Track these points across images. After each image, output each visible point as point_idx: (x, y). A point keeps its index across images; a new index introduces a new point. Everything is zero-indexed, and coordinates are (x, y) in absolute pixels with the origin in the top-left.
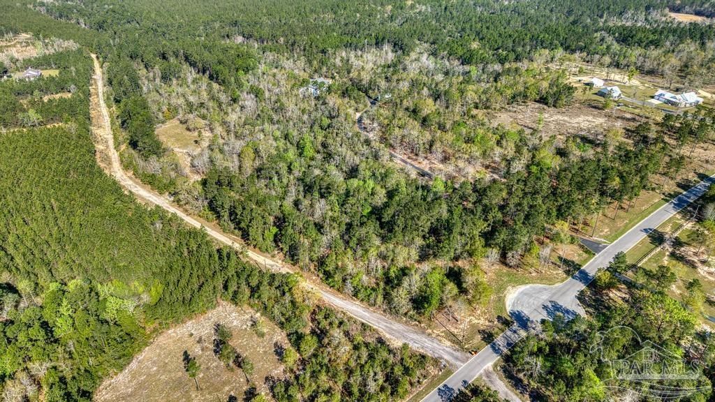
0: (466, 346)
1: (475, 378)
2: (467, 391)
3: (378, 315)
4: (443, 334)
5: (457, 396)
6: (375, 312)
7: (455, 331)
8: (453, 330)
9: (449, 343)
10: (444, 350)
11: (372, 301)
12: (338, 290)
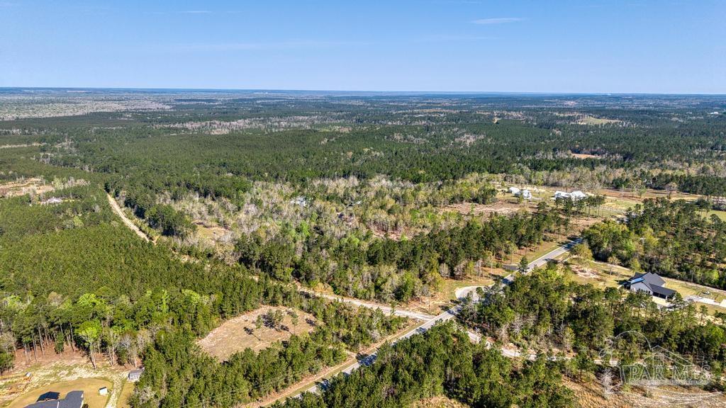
0: (432, 313)
2: (434, 329)
3: (372, 304)
4: (417, 309)
8: (423, 307)
9: (421, 313)
10: (418, 315)
11: (368, 296)
12: (343, 295)
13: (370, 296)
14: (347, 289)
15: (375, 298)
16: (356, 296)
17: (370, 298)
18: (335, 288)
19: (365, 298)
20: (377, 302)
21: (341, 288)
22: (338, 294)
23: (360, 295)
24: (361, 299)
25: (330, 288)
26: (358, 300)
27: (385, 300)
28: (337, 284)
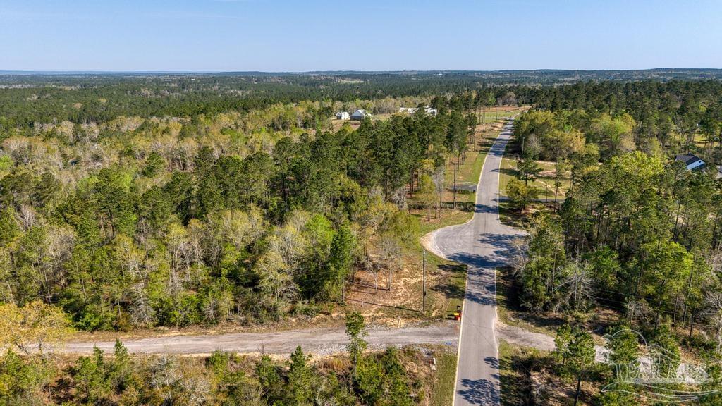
0: (434, 314)
1: (497, 347)
2: (509, 372)
3: (232, 335)
4: (381, 314)
5: (503, 387)
6: (223, 333)
7: (398, 302)
8: (391, 303)
9: (402, 322)
10: (403, 334)
11: (210, 313)
12: (116, 328)
13: (216, 308)
14: (124, 305)
15: (235, 310)
16: (164, 319)
17: (218, 315)
18: (77, 312)
19: (202, 319)
20: (245, 324)
21: (103, 308)
22: (96, 328)
23: (178, 315)
24: (184, 324)
25: (58, 314)
26: (175, 332)
27: (272, 311)
28: (83, 295)
